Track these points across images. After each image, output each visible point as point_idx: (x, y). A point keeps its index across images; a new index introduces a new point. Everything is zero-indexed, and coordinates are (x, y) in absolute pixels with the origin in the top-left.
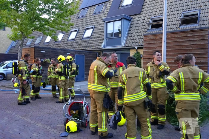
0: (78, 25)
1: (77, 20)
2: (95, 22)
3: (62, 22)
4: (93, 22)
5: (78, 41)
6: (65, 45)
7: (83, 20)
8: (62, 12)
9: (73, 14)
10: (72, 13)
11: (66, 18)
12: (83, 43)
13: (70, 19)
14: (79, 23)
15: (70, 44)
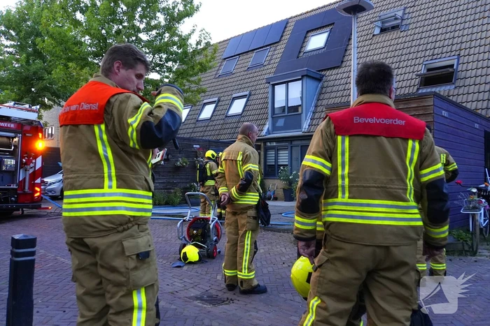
0: (217, 92)
1: (217, 80)
2: (251, 84)
3: (184, 86)
4: (247, 85)
5: (218, 122)
6: (191, 130)
7: (228, 81)
8: (185, 67)
9: (206, 70)
10: (203, 69)
11: (192, 79)
12: (227, 126)
13: (200, 80)
14: (219, 87)
15: (201, 129)
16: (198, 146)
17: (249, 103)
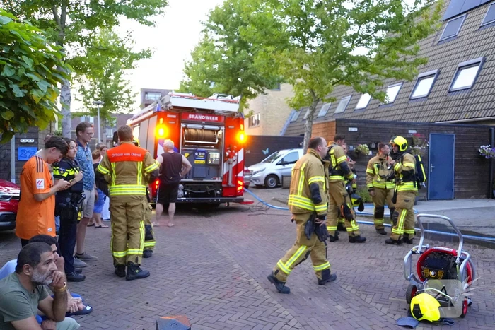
0: (436, 62)
1: (435, 48)
2: (486, 47)
3: (398, 58)
4: (479, 49)
5: (438, 100)
6: (402, 111)
7: (452, 47)
8: (398, 34)
9: (426, 35)
10: (423, 33)
11: (407, 48)
12: (451, 104)
13: (417, 49)
14: (440, 56)
15: (415, 109)
16: (414, 132)
17: (483, 72)
